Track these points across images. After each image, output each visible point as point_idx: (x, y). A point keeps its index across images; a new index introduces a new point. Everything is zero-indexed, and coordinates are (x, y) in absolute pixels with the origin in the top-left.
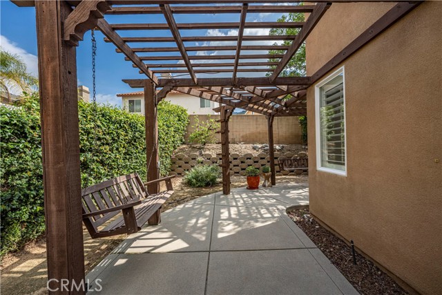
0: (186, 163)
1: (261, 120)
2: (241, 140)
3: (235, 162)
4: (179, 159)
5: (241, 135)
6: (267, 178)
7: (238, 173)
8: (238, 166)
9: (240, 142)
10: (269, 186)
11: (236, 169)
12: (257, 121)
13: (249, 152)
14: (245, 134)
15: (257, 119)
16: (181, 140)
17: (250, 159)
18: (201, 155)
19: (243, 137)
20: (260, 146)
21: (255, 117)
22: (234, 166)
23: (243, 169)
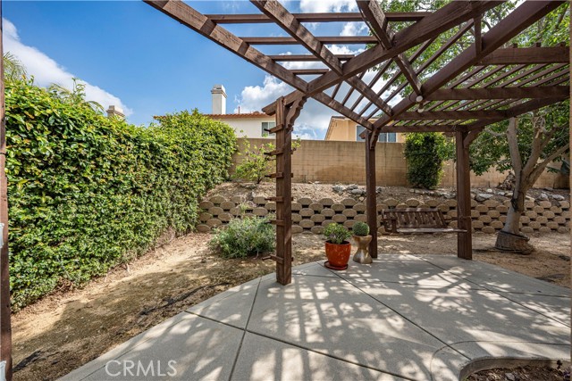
0: (225, 210)
1: (346, 149)
2: (315, 178)
3: (304, 212)
4: (215, 204)
5: (316, 170)
6: (362, 246)
7: (309, 229)
8: (309, 217)
9: (313, 181)
10: (366, 262)
11: (307, 223)
12: (339, 150)
13: (329, 196)
14: (320, 168)
15: (339, 147)
16: (223, 175)
17: (329, 207)
18: (251, 198)
19: (317, 173)
20: (344, 187)
21: (337, 145)
22: (303, 217)
23: (316, 224)
